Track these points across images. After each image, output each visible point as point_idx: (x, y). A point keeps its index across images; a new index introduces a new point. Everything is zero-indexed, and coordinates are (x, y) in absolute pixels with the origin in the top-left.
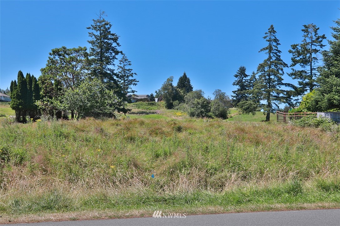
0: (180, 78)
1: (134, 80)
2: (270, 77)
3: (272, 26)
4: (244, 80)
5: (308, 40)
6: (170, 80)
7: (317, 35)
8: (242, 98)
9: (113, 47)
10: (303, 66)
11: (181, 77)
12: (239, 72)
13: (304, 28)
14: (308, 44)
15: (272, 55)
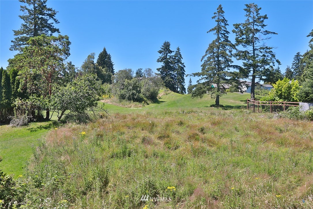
0: (100, 55)
2: (218, 59)
3: (220, 6)
4: (168, 56)
5: (251, 20)
6: (91, 57)
7: (259, 15)
8: (167, 75)
9: (49, 24)
10: (244, 46)
11: (101, 53)
12: (164, 48)
13: (246, 8)
14: (249, 24)
15: (220, 36)
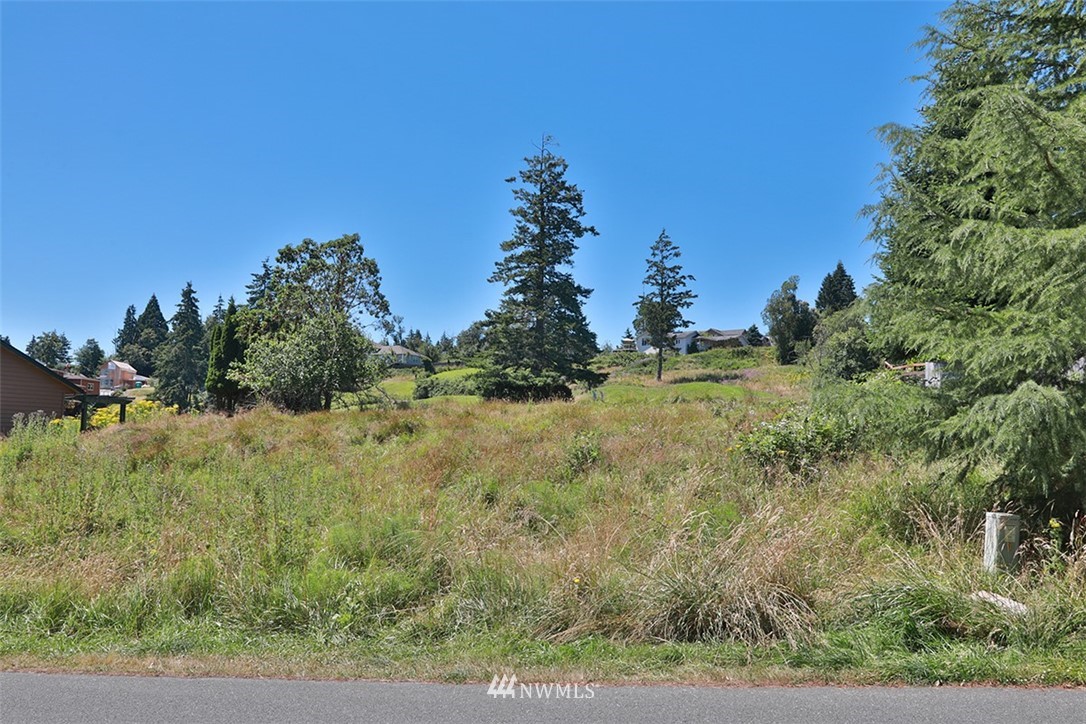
1: (687, 292)
9: (570, 219)
11: (829, 275)
